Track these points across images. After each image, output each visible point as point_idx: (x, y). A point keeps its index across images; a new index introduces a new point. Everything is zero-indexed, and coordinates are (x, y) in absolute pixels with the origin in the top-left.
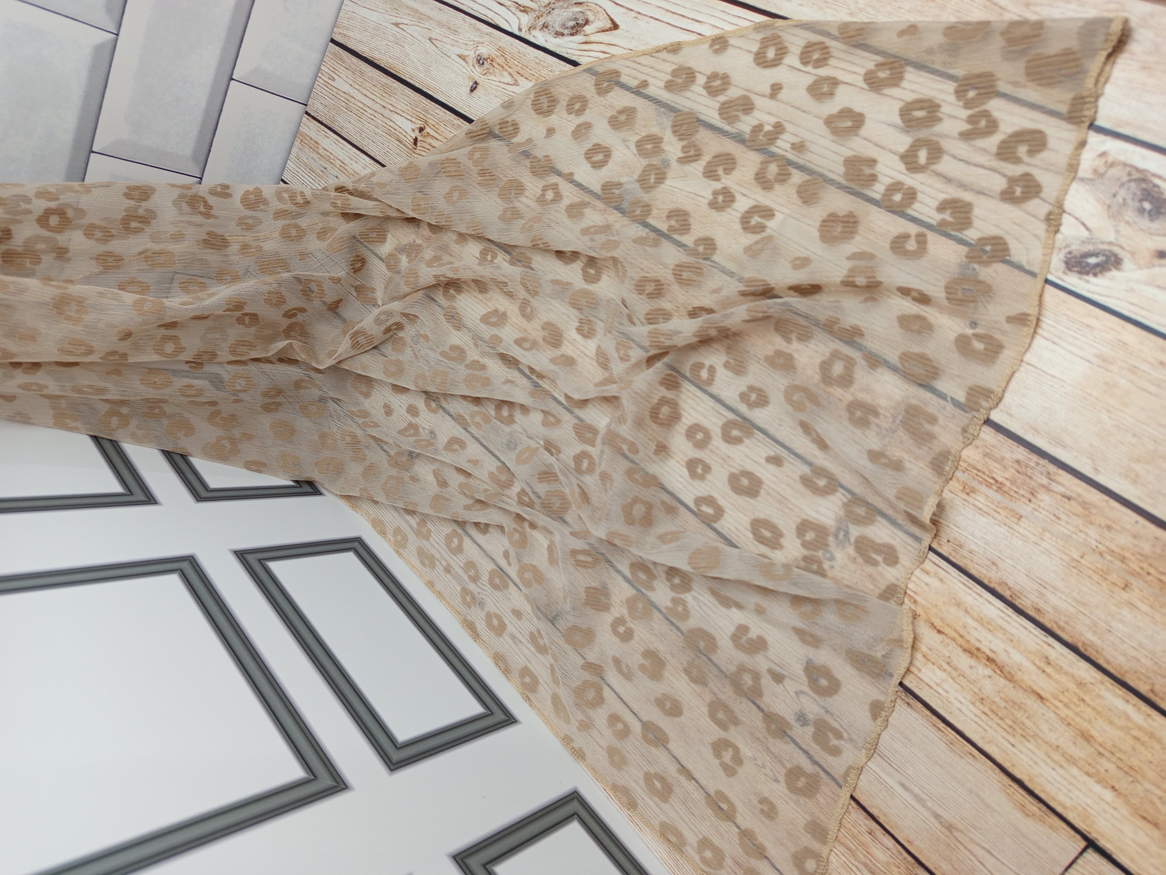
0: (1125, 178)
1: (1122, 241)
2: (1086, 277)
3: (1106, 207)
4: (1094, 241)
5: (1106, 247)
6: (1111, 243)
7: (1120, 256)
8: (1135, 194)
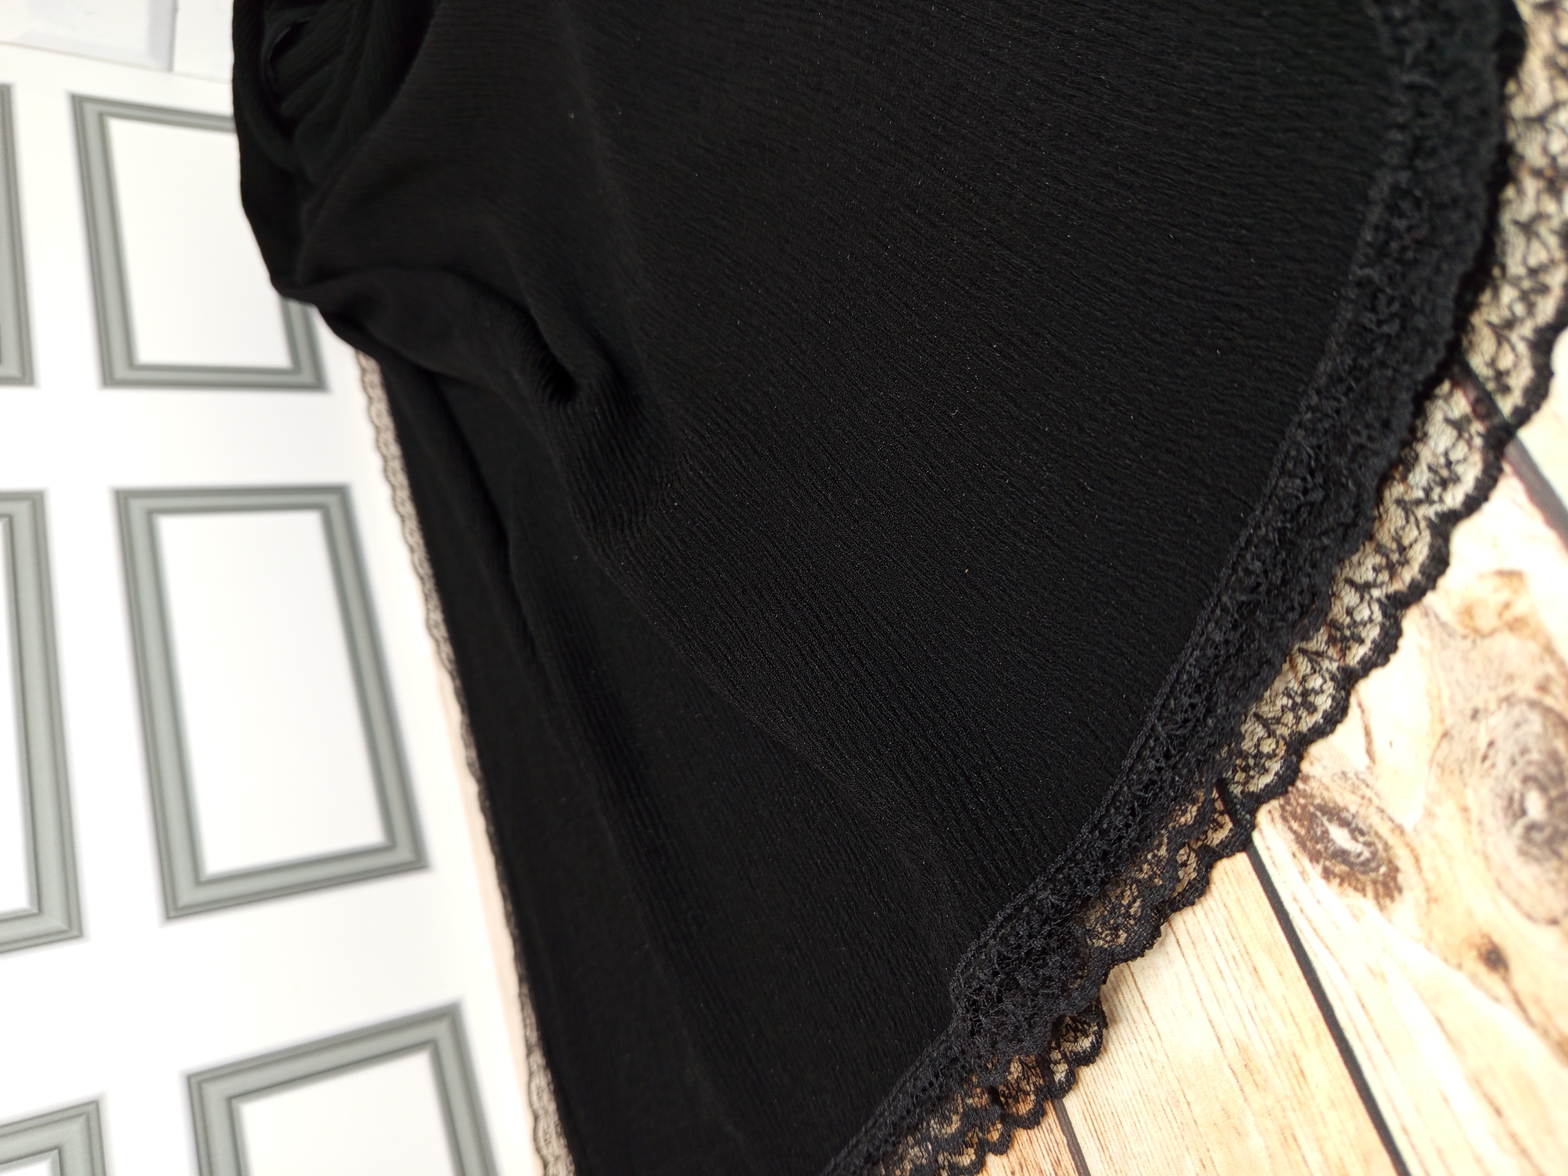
0: (1526, 689)
1: (1427, 846)
2: (1305, 861)
3: (1439, 730)
4: (1368, 793)
5: (1384, 829)
6: (1399, 829)
7: (1401, 878)
8: (1524, 751)
